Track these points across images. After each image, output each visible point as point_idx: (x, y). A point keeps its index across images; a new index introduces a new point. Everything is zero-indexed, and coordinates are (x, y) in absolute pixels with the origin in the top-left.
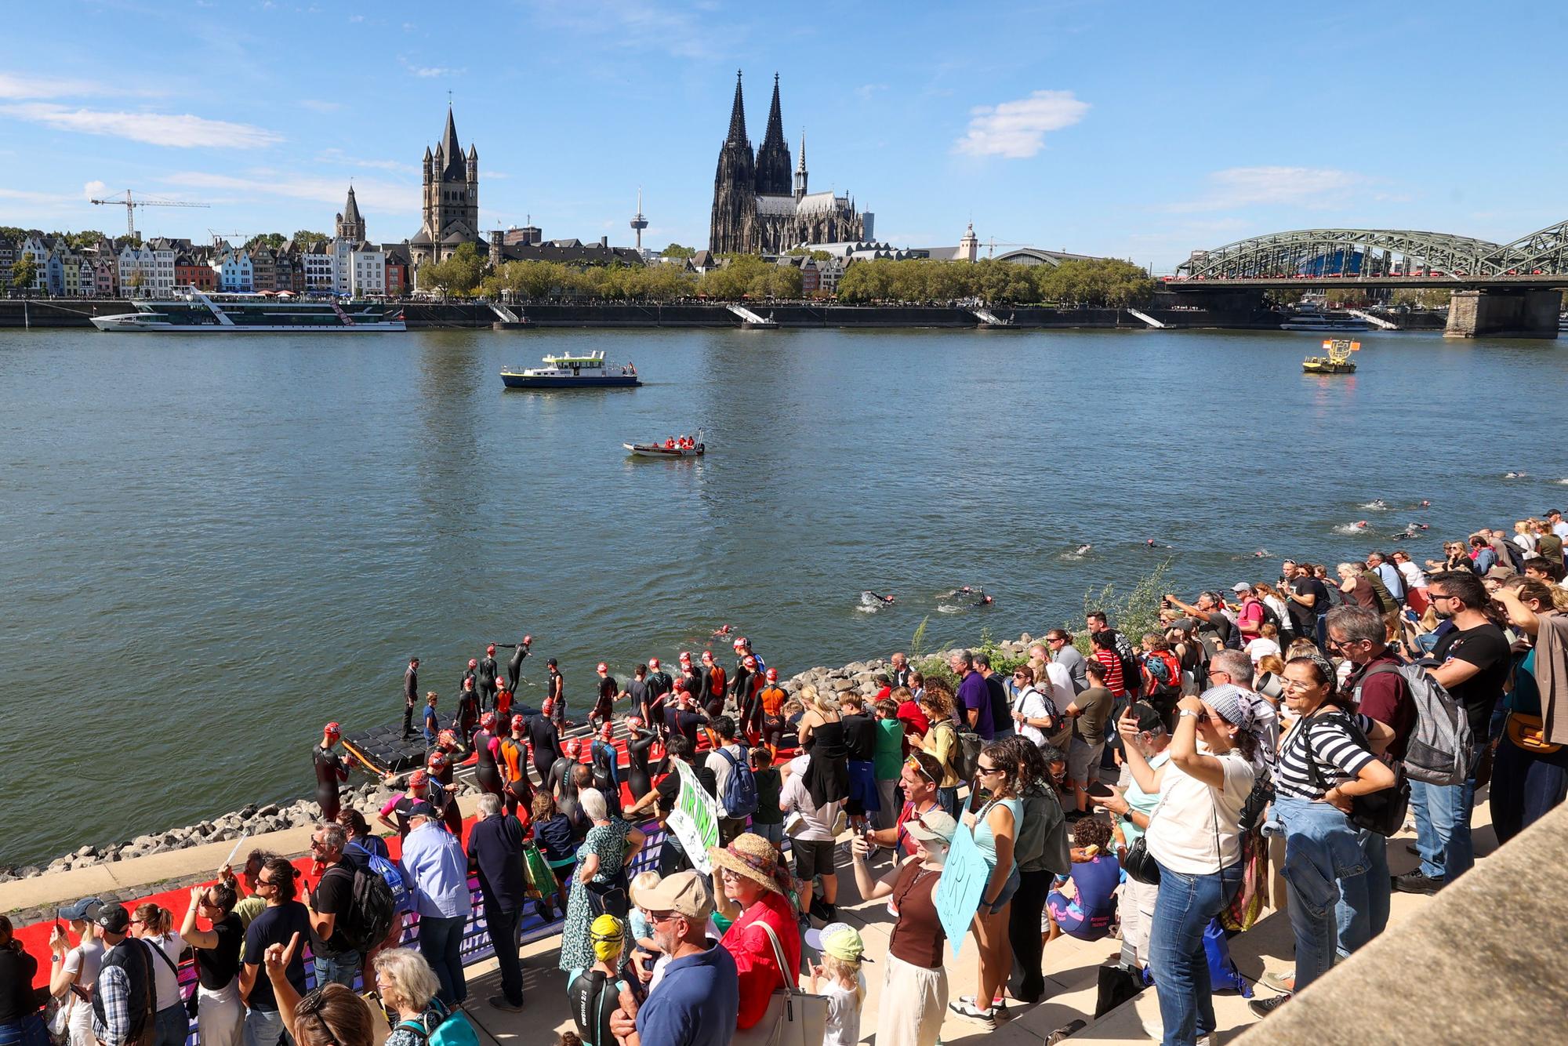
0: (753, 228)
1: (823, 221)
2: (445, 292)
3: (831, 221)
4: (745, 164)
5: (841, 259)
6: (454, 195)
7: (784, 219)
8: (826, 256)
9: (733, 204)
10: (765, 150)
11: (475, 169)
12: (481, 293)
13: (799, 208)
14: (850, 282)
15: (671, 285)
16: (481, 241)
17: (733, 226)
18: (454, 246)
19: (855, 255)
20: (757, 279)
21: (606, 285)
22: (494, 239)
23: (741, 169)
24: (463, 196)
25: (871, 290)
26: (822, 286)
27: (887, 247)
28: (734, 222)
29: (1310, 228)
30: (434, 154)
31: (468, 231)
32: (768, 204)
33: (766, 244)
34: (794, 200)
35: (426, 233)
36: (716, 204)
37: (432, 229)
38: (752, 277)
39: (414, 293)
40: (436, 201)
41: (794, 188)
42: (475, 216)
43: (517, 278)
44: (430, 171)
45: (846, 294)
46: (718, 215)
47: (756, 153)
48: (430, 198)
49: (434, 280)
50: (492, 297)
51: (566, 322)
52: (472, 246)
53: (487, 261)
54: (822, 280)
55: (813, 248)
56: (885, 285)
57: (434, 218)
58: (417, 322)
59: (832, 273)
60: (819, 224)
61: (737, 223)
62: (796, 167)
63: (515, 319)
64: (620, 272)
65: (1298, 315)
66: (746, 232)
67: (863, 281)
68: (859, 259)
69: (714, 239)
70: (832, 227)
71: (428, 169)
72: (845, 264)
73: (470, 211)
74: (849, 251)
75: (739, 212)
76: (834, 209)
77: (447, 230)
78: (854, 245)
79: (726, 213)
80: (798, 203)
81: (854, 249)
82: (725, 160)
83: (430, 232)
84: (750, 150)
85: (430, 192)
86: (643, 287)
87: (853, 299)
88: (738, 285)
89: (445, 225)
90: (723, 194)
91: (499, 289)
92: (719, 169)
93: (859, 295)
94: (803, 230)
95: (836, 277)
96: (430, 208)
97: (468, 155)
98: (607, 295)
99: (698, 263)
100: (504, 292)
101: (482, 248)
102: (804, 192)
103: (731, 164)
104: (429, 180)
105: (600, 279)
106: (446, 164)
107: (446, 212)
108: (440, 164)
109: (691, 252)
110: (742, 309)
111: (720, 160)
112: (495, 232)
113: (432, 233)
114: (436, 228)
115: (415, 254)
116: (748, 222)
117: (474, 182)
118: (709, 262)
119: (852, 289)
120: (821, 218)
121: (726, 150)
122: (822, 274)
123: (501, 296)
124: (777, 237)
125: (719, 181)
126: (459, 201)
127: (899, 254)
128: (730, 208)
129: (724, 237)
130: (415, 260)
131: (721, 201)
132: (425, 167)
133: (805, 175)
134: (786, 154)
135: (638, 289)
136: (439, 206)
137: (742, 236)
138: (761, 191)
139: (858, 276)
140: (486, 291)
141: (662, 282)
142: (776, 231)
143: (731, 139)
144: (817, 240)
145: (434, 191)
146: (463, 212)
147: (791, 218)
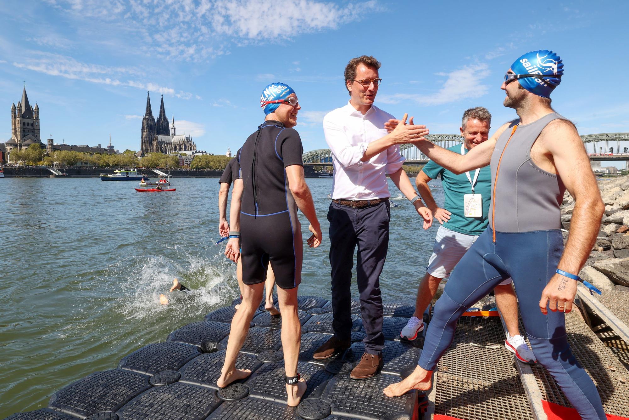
0: (157, 146)
1: (182, 144)
2: (25, 163)
3: (185, 145)
4: (152, 124)
5: (191, 156)
6: (28, 124)
7: (168, 143)
8: (185, 155)
9: (149, 138)
10: (159, 120)
11: (38, 113)
12: (43, 164)
13: (173, 140)
14: (196, 162)
15: (129, 162)
16: (42, 144)
17: (149, 145)
18: (28, 145)
19: (195, 154)
20: (163, 160)
21: (102, 161)
22: (49, 142)
23: (151, 125)
24: (32, 125)
25: (203, 165)
26: (185, 164)
27: (205, 152)
28: (150, 144)
29: (324, 149)
30: (17, 106)
31: (35, 139)
32: (161, 138)
33: (162, 151)
34: (171, 137)
35: (14, 139)
36: (142, 138)
37: (17, 137)
38: (160, 159)
39: (7, 164)
40: (18, 126)
41: (171, 133)
42: (39, 133)
43: (61, 157)
44: (15, 113)
45: (195, 166)
46: (143, 142)
47: (156, 120)
48: (15, 125)
49: (19, 157)
50: (49, 165)
51: (84, 176)
52: (38, 145)
53: (46, 151)
54: (185, 162)
55: (180, 152)
56: (207, 163)
57: (18, 133)
58: (10, 175)
59: (188, 160)
60: (180, 145)
61: (151, 144)
62: (171, 126)
63: (61, 174)
64: (107, 157)
65: (322, 173)
66: (155, 147)
67: (200, 162)
68: (197, 156)
69: (142, 149)
70: (185, 146)
71: (14, 112)
72: (192, 157)
73: (36, 131)
74: (193, 153)
75: (151, 140)
76: (185, 140)
77: (24, 138)
78: (194, 152)
79: (146, 141)
80: (172, 138)
81: (195, 152)
82: (145, 122)
83: (16, 139)
84: (154, 119)
85: (15, 122)
86: (118, 162)
87: (197, 168)
88: (155, 162)
89: (24, 136)
90: (145, 134)
91: (52, 162)
92: (143, 125)
93: (199, 167)
94: (175, 147)
95: (190, 161)
96: (15, 129)
97: (34, 108)
98: (102, 166)
99: (139, 155)
100: (55, 163)
101: (43, 146)
102: (174, 134)
103: (147, 124)
104: (15, 117)
105: (99, 159)
106: (23, 110)
107: (24, 131)
108: (20, 111)
109: (135, 152)
110: (158, 171)
111: (143, 122)
112: (49, 140)
113: (17, 139)
114: (19, 137)
115: (8, 149)
116: (155, 144)
117: (37, 119)
118: (143, 155)
119: (196, 164)
120: (181, 143)
121: (145, 119)
122: (185, 160)
123: (53, 165)
124: (166, 150)
125: (143, 129)
126: (30, 127)
127: (210, 154)
128: (148, 139)
129: (146, 149)
130: (8, 151)
131: (144, 137)
132: (12, 111)
133: (175, 129)
134: (167, 121)
135: (116, 163)
136: (20, 128)
137: (153, 149)
138: (159, 133)
139: (198, 160)
140: (46, 163)
141: (125, 160)
142: (165, 147)
143: (147, 114)
144: (180, 150)
145: (17, 122)
146: (32, 132)
147: (171, 143)
